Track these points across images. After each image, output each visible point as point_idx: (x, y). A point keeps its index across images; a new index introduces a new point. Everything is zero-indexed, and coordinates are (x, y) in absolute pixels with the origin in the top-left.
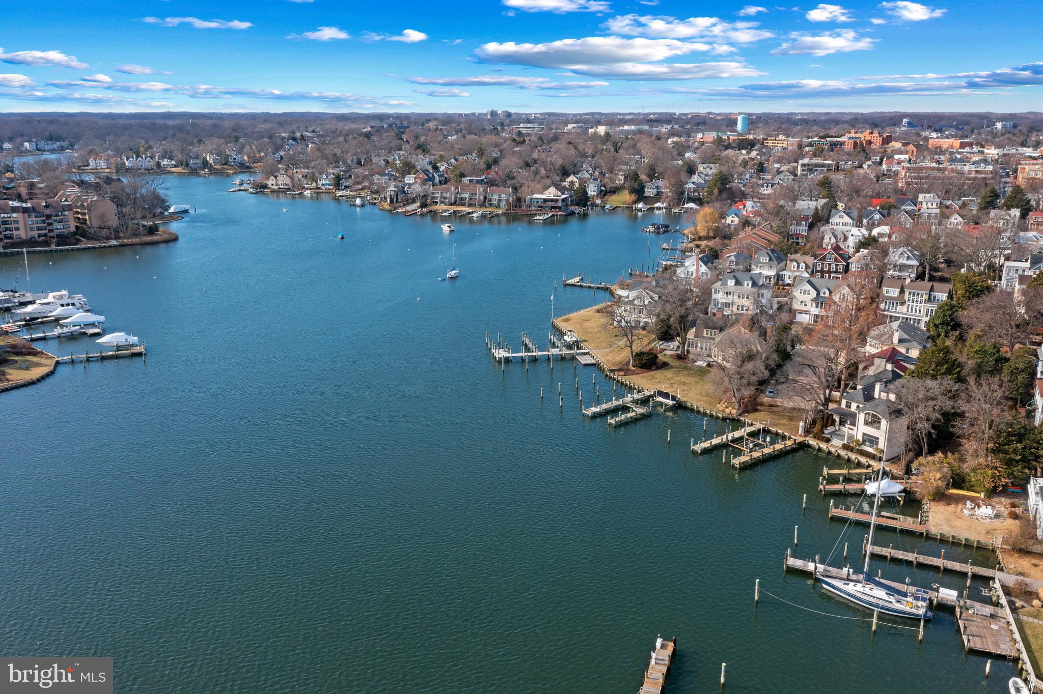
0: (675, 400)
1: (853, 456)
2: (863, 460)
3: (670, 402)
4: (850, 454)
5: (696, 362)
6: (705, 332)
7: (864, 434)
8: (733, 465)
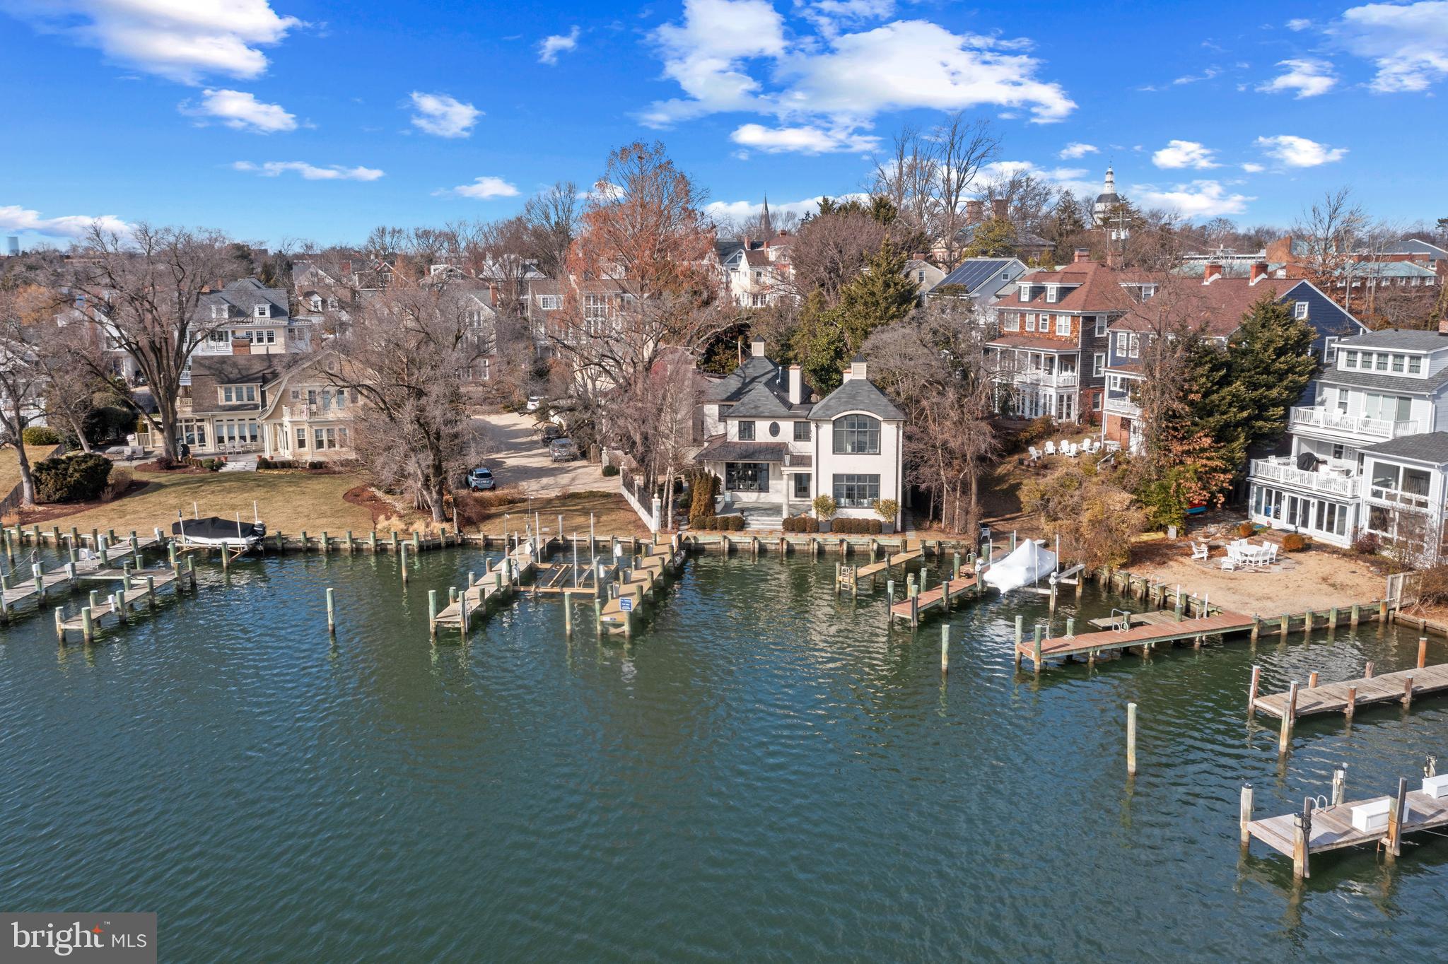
0: (254, 533)
1: (831, 540)
2: (860, 541)
3: (240, 542)
4: (819, 537)
5: (222, 465)
6: (221, 393)
7: (836, 477)
8: (605, 635)
